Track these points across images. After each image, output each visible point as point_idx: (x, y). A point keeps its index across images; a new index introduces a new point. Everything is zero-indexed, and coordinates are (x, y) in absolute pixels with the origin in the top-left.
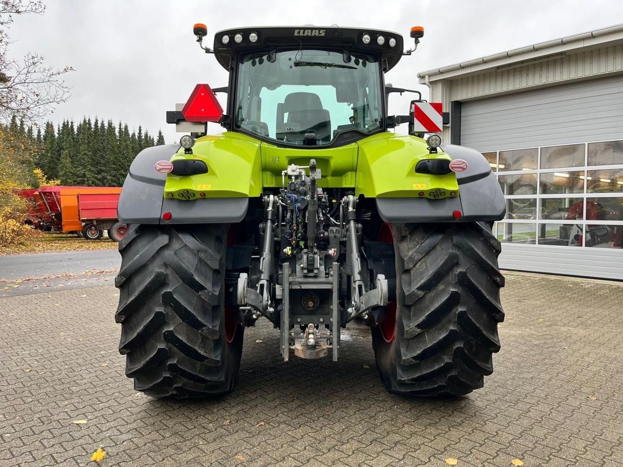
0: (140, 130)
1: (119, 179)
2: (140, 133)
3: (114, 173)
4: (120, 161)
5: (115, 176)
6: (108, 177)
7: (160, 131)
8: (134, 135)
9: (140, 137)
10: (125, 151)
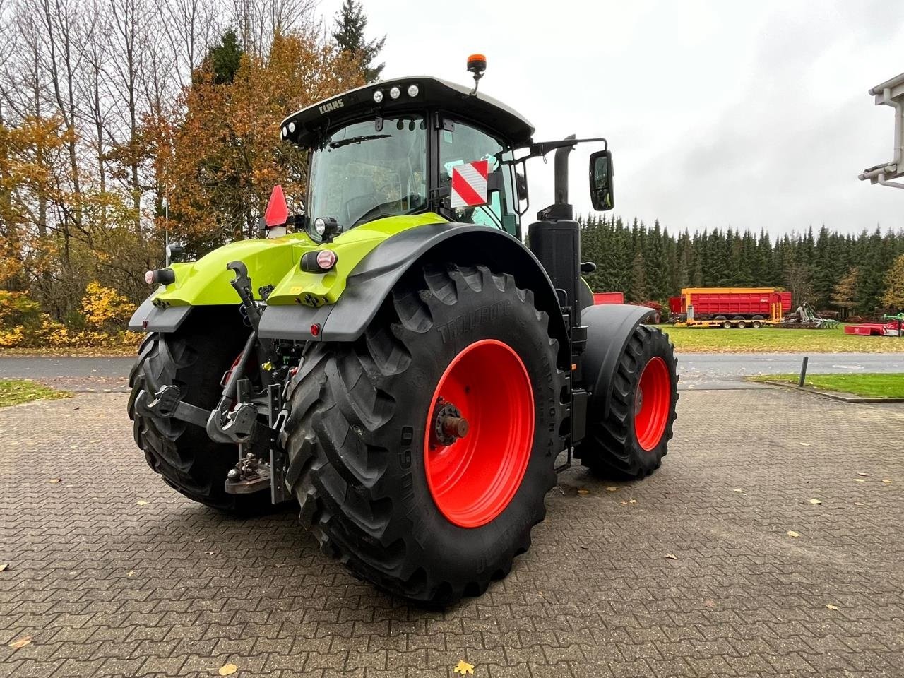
0: (636, 223)
1: (607, 278)
2: (635, 226)
3: (602, 272)
4: (610, 259)
5: (603, 275)
6: (596, 277)
7: (657, 220)
8: (628, 228)
9: (635, 230)
10: (615, 247)
